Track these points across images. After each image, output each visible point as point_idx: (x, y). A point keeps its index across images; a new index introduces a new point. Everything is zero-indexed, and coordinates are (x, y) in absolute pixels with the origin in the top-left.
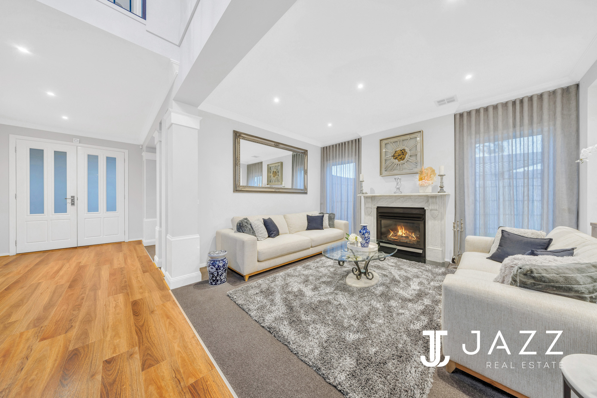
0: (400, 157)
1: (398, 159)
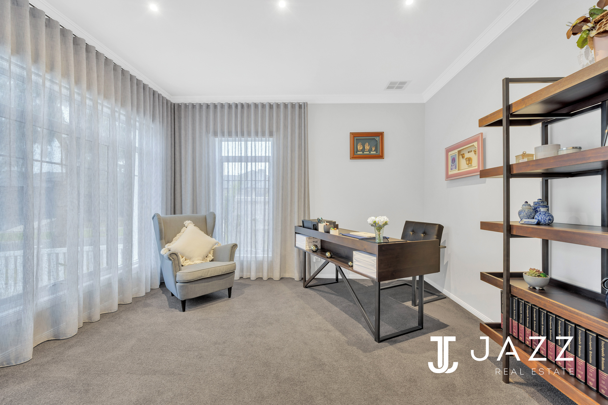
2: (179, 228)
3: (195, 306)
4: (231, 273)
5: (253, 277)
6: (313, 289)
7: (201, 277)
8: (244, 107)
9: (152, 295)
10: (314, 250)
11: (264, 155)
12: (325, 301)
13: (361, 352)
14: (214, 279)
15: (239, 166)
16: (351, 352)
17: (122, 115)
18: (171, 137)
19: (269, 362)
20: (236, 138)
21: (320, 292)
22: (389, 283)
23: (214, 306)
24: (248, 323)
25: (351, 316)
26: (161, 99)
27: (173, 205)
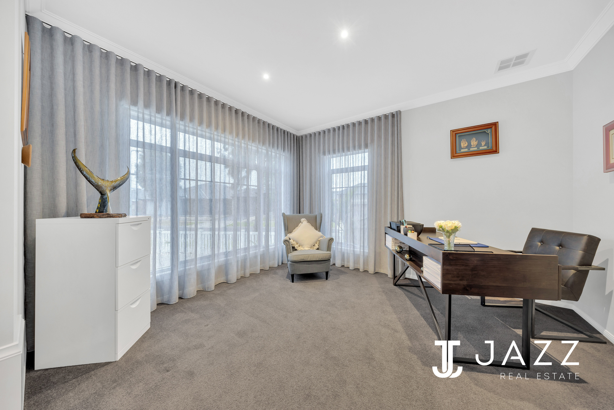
2: (297, 223)
3: (301, 280)
4: (327, 260)
5: (351, 267)
6: (402, 288)
7: (304, 259)
8: (344, 128)
9: (281, 267)
10: (398, 251)
11: (360, 165)
12: (409, 302)
13: (420, 363)
14: (313, 262)
15: (341, 176)
16: (408, 359)
17: (263, 150)
18: (297, 160)
19: (327, 338)
20: (343, 154)
21: (408, 293)
22: (505, 302)
23: (313, 283)
24: (330, 302)
25: (429, 324)
26: (289, 135)
27: (298, 207)
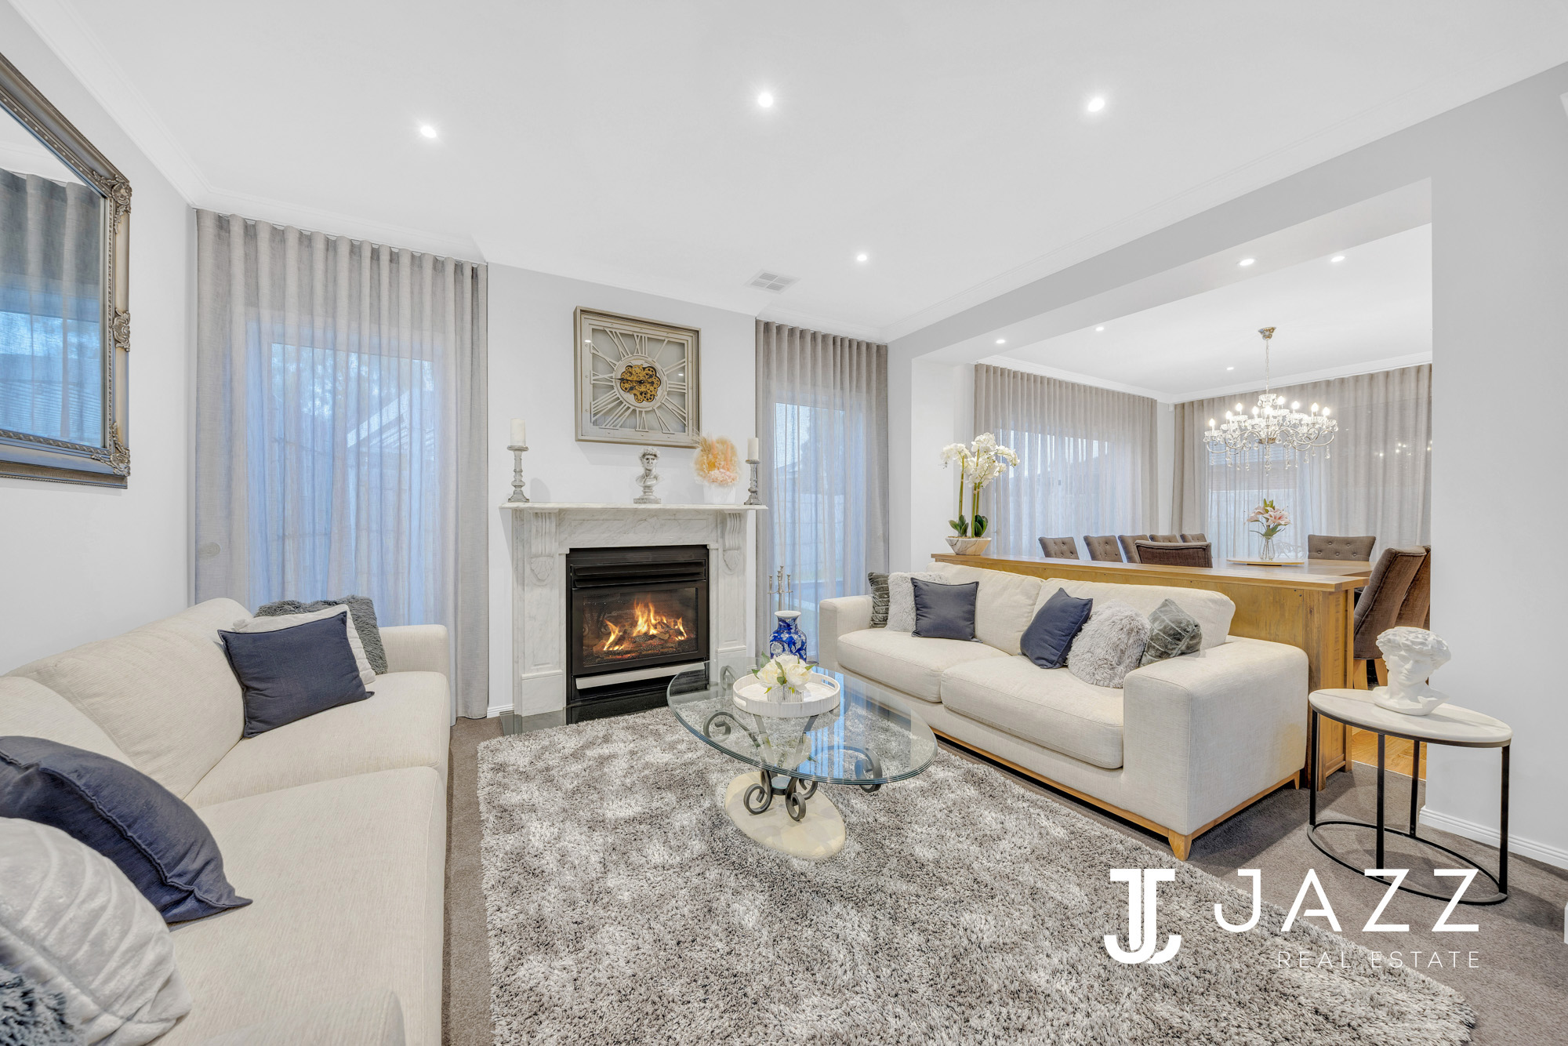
0: (643, 389)
1: (635, 395)
